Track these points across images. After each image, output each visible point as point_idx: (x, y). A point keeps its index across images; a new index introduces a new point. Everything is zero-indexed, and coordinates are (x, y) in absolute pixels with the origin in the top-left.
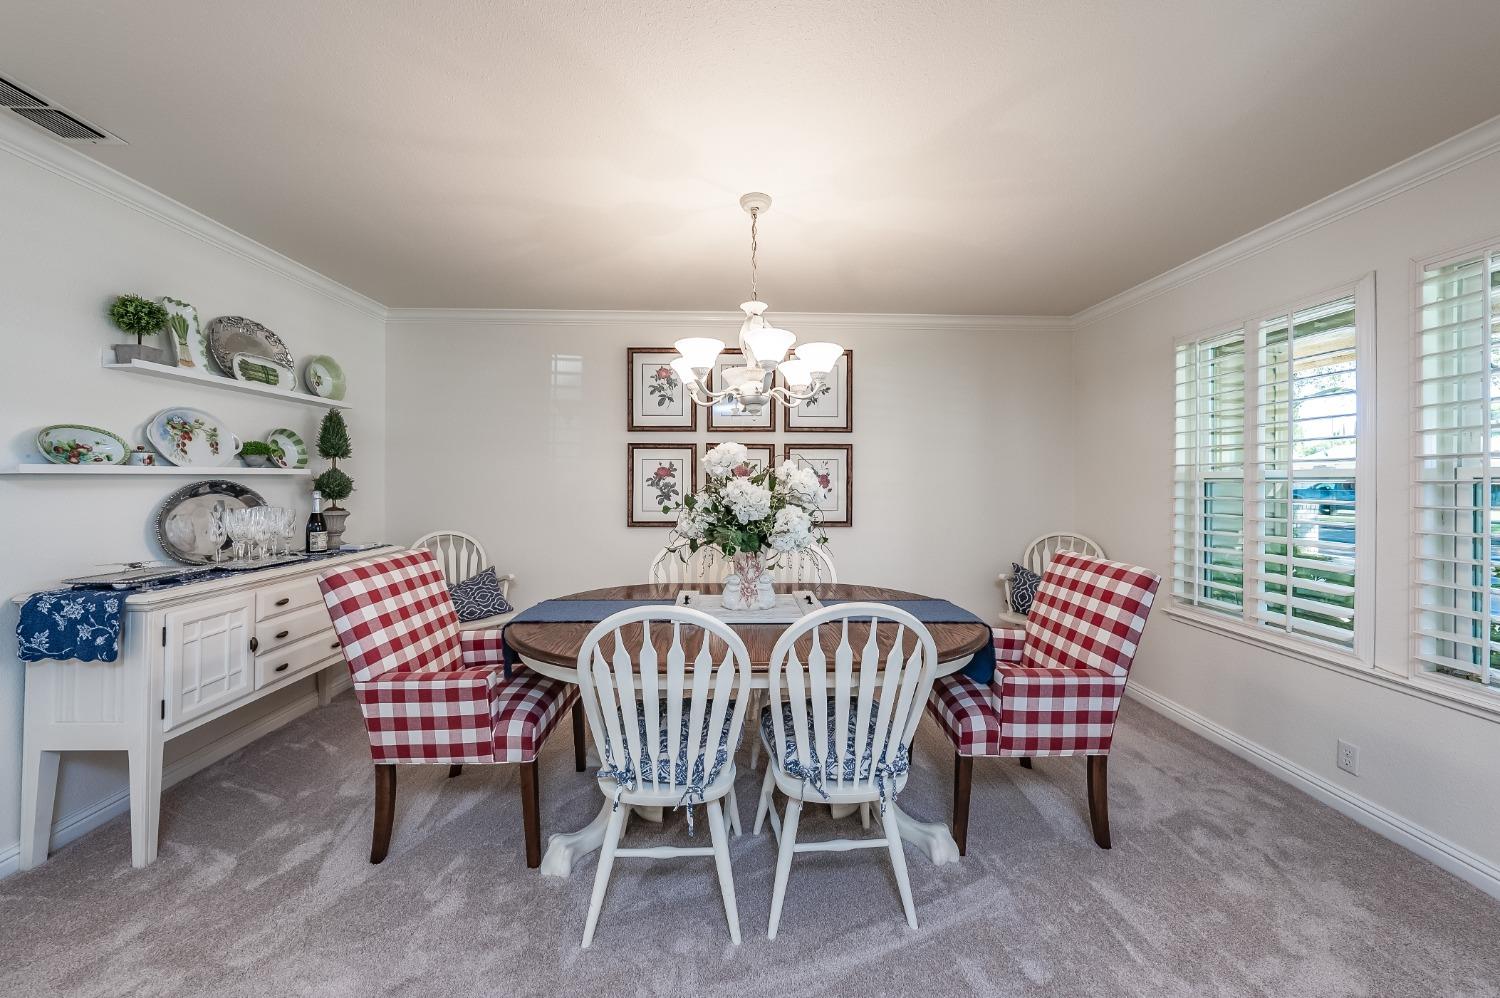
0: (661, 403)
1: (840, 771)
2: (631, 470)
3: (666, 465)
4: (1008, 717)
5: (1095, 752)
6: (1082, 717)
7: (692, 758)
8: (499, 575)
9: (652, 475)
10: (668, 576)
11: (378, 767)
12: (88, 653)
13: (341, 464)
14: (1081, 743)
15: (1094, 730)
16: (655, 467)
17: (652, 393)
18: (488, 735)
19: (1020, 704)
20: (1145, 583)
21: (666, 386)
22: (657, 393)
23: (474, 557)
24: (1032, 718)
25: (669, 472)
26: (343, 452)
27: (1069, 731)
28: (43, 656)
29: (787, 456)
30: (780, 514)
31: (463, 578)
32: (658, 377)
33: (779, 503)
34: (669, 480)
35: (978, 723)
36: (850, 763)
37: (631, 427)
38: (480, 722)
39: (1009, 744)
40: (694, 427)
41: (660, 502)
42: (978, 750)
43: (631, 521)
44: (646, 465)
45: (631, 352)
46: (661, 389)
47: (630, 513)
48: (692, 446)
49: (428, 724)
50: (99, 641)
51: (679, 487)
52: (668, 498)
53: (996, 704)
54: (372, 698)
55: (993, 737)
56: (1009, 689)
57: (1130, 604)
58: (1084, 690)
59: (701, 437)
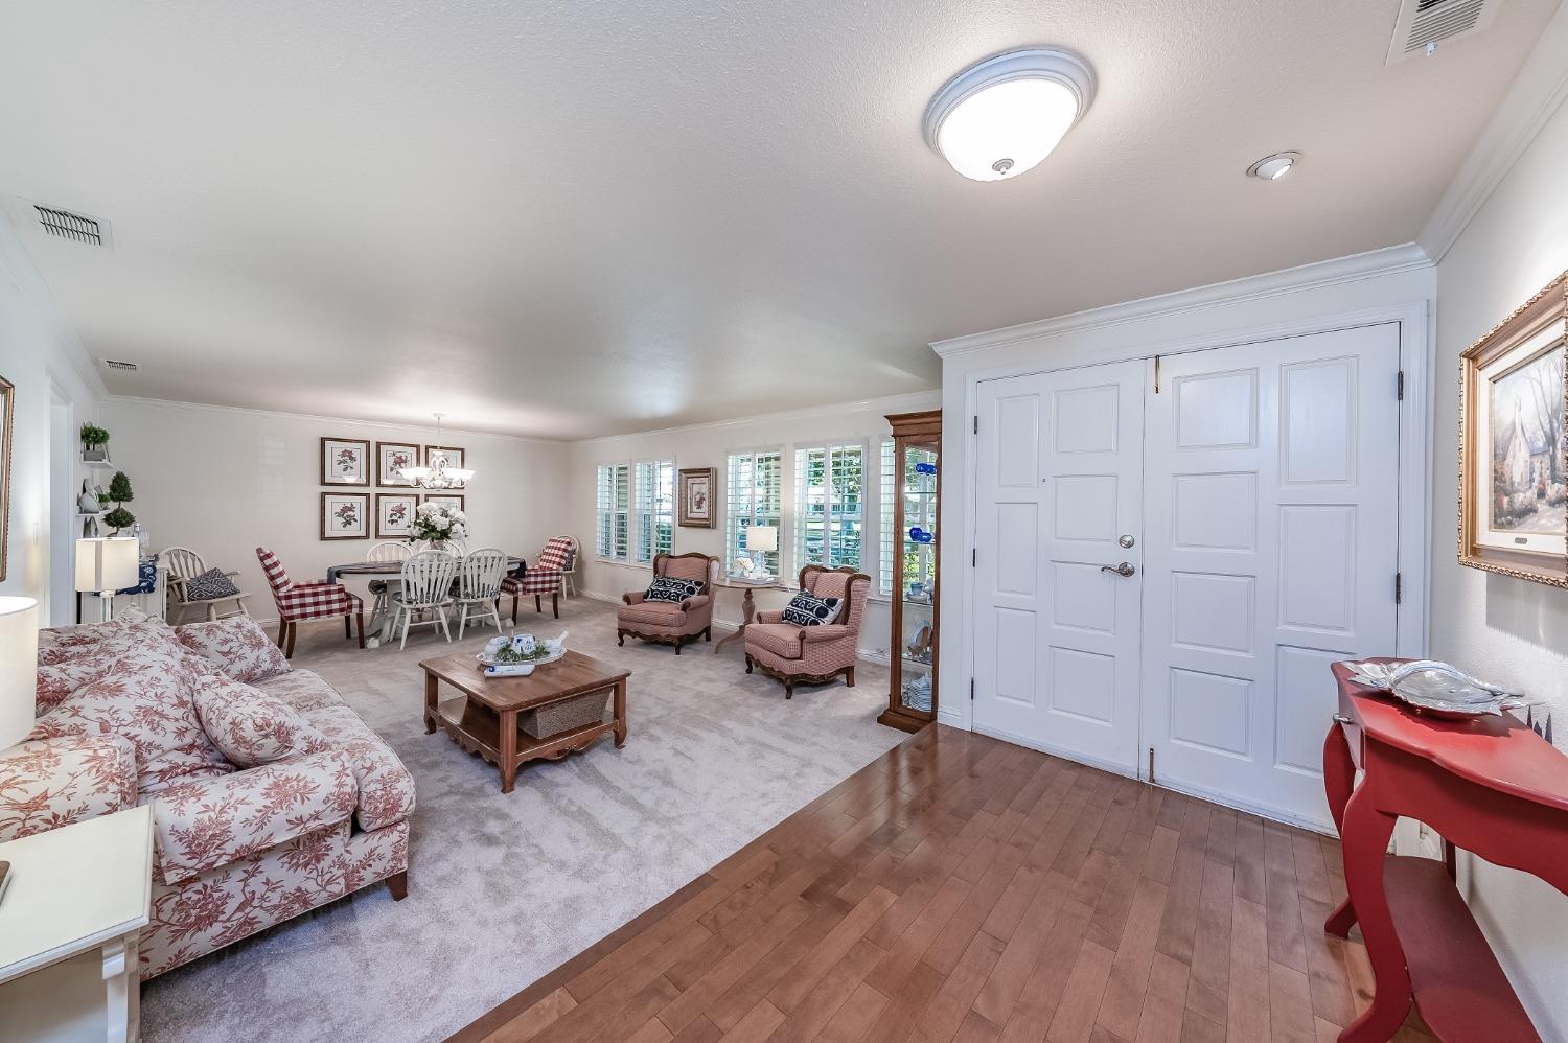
0: (345, 470)
1: (480, 594)
2: (323, 508)
3: (349, 505)
4: (529, 583)
6: (551, 582)
7: (436, 594)
9: (338, 511)
10: (385, 556)
13: (124, 505)
14: (550, 589)
15: (554, 585)
16: (341, 506)
17: (338, 464)
18: (345, 605)
19: (533, 579)
20: (569, 544)
21: (349, 460)
22: (342, 464)
23: (197, 564)
24: (536, 583)
25: (351, 509)
26: (127, 496)
27: (547, 586)
29: (426, 500)
30: (452, 527)
31: (198, 574)
32: (343, 454)
33: (451, 524)
34: (350, 513)
35: (520, 586)
36: (483, 591)
37: (323, 483)
38: (340, 600)
39: (529, 591)
40: (368, 484)
41: (344, 526)
42: (520, 593)
43: (323, 538)
44: (334, 505)
45: (323, 440)
46: (345, 462)
47: (322, 532)
48: (367, 496)
49: (316, 604)
50: (143, 585)
51: (357, 518)
52: (350, 523)
53: (526, 580)
54: (288, 597)
55: (524, 589)
56: (530, 575)
57: (565, 550)
58: (551, 574)
59: (373, 490)
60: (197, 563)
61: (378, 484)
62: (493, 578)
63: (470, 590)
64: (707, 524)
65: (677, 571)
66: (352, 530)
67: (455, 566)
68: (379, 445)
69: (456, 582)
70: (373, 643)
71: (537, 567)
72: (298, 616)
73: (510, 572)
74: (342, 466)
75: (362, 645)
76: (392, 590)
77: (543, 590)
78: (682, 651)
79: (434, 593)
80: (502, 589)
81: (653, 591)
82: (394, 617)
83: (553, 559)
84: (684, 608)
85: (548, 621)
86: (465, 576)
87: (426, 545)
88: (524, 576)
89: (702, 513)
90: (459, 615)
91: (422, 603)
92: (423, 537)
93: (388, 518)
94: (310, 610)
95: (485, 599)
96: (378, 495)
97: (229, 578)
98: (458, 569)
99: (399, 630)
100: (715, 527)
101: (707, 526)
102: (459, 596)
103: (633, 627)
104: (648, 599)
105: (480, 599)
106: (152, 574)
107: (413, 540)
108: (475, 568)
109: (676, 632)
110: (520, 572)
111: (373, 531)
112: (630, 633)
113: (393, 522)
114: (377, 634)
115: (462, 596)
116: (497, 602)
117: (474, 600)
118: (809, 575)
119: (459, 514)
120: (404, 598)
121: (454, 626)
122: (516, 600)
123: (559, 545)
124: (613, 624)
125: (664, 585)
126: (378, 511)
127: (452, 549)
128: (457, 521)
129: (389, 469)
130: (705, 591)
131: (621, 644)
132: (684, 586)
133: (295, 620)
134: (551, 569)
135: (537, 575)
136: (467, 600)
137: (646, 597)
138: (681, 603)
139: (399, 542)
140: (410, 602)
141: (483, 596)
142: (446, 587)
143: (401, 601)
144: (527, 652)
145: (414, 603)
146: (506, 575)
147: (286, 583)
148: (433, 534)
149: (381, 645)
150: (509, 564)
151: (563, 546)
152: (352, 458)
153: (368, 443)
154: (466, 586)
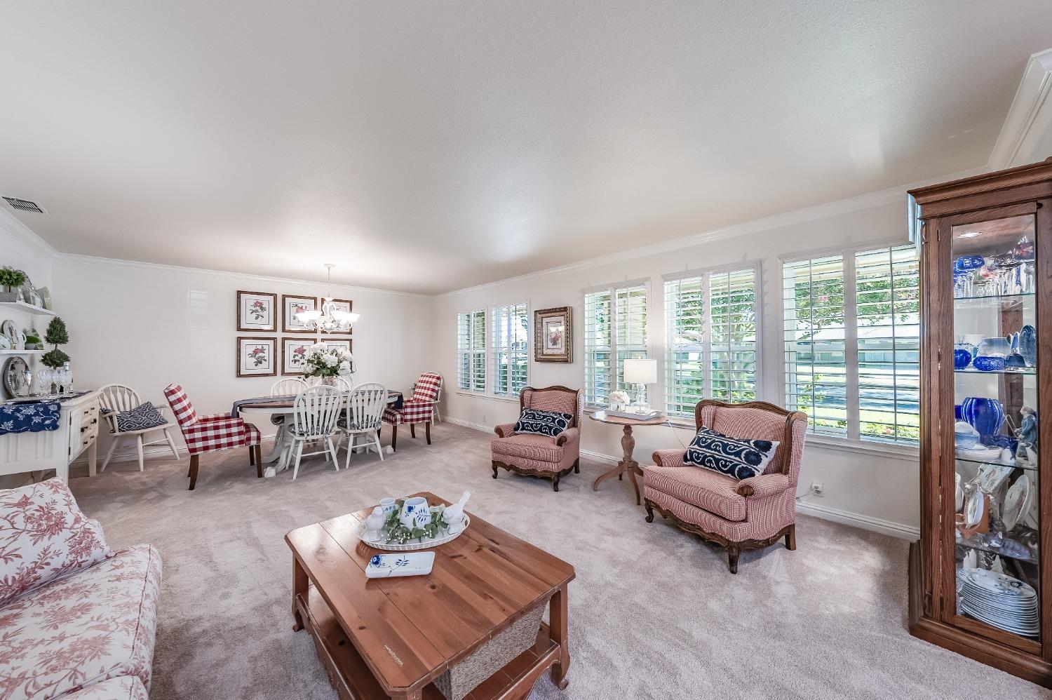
0: (257, 318)
1: (365, 425)
2: (239, 350)
3: (260, 347)
4: (406, 414)
5: (427, 421)
6: (424, 412)
7: (326, 426)
8: (155, 405)
9: (252, 353)
10: (284, 391)
11: (192, 456)
12: (40, 427)
14: (424, 419)
15: (426, 415)
16: (254, 348)
17: (251, 313)
18: (243, 437)
19: (409, 410)
20: (438, 378)
21: (260, 310)
22: (254, 313)
24: (412, 413)
25: (262, 350)
26: (63, 340)
27: (420, 416)
28: (8, 432)
30: (341, 364)
32: (256, 305)
33: (340, 362)
34: (261, 354)
35: (399, 417)
36: (367, 423)
37: (239, 329)
38: (240, 433)
39: (406, 421)
40: (275, 330)
41: (256, 365)
42: (398, 423)
43: (239, 375)
44: (248, 347)
45: (239, 293)
46: (257, 311)
47: (239, 371)
48: (274, 339)
49: (217, 437)
50: (47, 422)
51: (266, 358)
52: (261, 363)
53: (403, 411)
54: (191, 431)
55: (402, 419)
56: (406, 407)
57: (435, 384)
58: (424, 406)
59: (279, 335)
60: (133, 397)
61: (284, 330)
62: (375, 410)
63: (355, 422)
64: (567, 359)
65: (543, 404)
66: (261, 369)
67: (342, 400)
68: (284, 297)
69: (343, 413)
70: (270, 472)
71: (412, 399)
72: (200, 449)
73: (389, 404)
74: (254, 315)
75: (260, 475)
76: (287, 422)
77: (418, 420)
78: (560, 486)
79: (323, 425)
80: (384, 418)
81: (523, 424)
82: (289, 446)
83: (426, 392)
84: (560, 443)
85: (422, 447)
86: (351, 409)
87: (318, 381)
88: (401, 407)
89: (560, 349)
90: (346, 443)
91: (313, 435)
92: (315, 373)
93: (292, 358)
94: (212, 442)
95: (369, 430)
96: (284, 339)
97: (158, 410)
98: (345, 402)
99: (293, 460)
100: (572, 362)
101: (566, 361)
102: (346, 427)
103: (508, 460)
104: (519, 432)
105: (364, 430)
106: (56, 412)
107: (307, 376)
108: (360, 401)
109: (554, 468)
110: (399, 404)
111: (279, 369)
112: (504, 466)
113: (295, 361)
114: (274, 463)
115: (349, 427)
116: (379, 432)
117: (359, 431)
118: (707, 411)
119: (347, 353)
120: (297, 431)
121: (342, 453)
122: (395, 429)
123: (430, 379)
124: (485, 455)
125: (534, 418)
126: (283, 352)
127: (341, 384)
128: (345, 359)
129: (292, 318)
130: (574, 424)
131: (495, 477)
132: (554, 419)
133: (198, 453)
134: (425, 401)
135: (412, 407)
136: (353, 431)
137: (516, 429)
138: (556, 438)
139: (295, 378)
140: (302, 435)
141: (367, 427)
142: (334, 420)
143: (294, 433)
144: (420, 525)
145: (306, 435)
146: (386, 406)
147: (189, 418)
148: (324, 371)
149: (277, 474)
150: (389, 397)
151: (434, 380)
152: (262, 309)
153: (275, 296)
154: (352, 418)
